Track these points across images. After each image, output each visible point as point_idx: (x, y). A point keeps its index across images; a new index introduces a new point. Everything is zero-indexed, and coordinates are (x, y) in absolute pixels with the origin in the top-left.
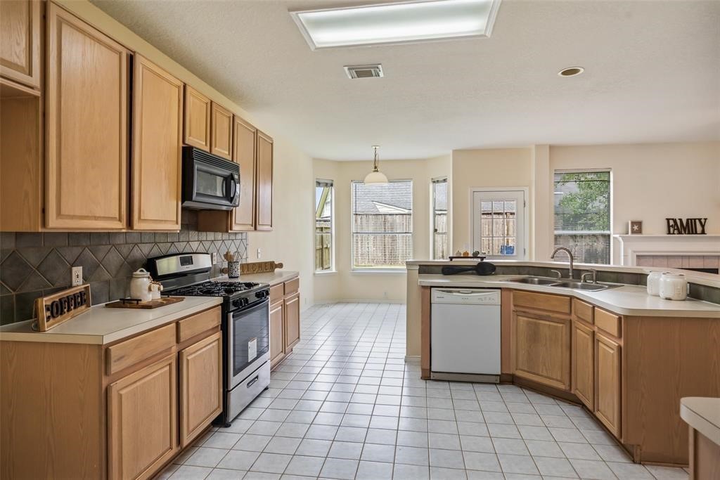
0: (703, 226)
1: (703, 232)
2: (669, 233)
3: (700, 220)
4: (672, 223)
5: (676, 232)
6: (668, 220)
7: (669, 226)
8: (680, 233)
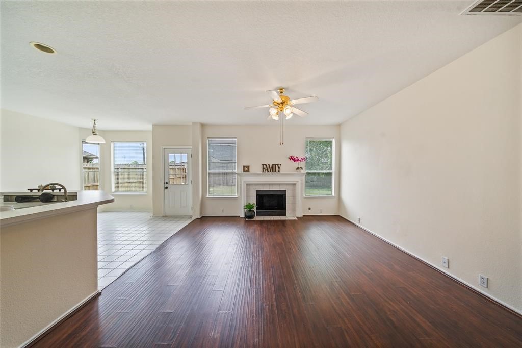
0: (279, 168)
1: (279, 172)
2: (263, 172)
3: (278, 165)
4: (265, 166)
5: (266, 171)
6: (263, 165)
7: (263, 168)
8: (268, 172)
